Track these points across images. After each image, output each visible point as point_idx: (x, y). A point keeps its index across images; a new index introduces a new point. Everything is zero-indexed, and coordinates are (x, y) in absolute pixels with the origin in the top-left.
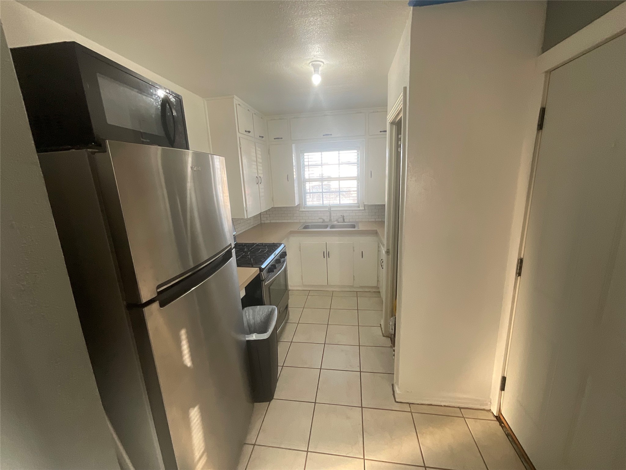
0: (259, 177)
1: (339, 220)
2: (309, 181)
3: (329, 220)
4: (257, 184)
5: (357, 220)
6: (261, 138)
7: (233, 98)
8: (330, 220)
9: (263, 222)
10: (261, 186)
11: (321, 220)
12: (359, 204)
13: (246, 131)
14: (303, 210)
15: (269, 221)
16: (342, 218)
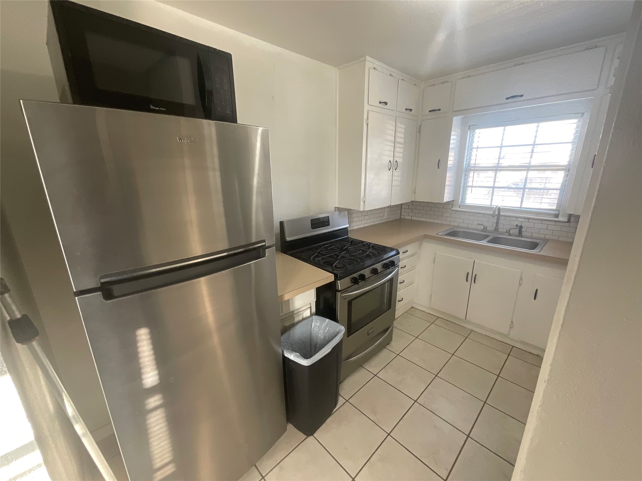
0: (395, 161)
1: (511, 232)
2: (474, 170)
3: (493, 229)
4: (389, 170)
5: (547, 237)
6: (408, 112)
7: (365, 60)
8: (496, 229)
9: (402, 217)
10: (396, 173)
11: (482, 227)
12: (559, 211)
13: (380, 103)
14: (458, 209)
15: (411, 217)
16: (517, 228)
